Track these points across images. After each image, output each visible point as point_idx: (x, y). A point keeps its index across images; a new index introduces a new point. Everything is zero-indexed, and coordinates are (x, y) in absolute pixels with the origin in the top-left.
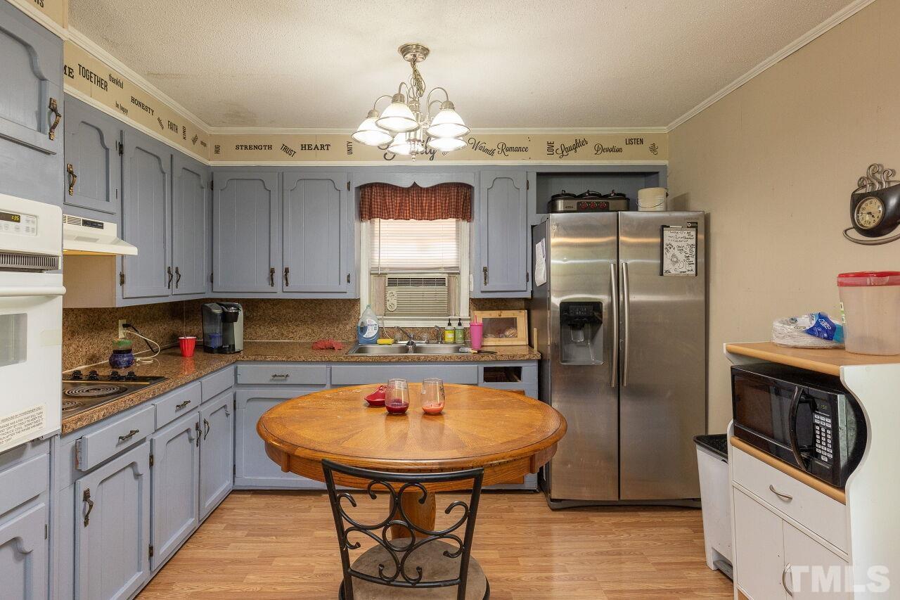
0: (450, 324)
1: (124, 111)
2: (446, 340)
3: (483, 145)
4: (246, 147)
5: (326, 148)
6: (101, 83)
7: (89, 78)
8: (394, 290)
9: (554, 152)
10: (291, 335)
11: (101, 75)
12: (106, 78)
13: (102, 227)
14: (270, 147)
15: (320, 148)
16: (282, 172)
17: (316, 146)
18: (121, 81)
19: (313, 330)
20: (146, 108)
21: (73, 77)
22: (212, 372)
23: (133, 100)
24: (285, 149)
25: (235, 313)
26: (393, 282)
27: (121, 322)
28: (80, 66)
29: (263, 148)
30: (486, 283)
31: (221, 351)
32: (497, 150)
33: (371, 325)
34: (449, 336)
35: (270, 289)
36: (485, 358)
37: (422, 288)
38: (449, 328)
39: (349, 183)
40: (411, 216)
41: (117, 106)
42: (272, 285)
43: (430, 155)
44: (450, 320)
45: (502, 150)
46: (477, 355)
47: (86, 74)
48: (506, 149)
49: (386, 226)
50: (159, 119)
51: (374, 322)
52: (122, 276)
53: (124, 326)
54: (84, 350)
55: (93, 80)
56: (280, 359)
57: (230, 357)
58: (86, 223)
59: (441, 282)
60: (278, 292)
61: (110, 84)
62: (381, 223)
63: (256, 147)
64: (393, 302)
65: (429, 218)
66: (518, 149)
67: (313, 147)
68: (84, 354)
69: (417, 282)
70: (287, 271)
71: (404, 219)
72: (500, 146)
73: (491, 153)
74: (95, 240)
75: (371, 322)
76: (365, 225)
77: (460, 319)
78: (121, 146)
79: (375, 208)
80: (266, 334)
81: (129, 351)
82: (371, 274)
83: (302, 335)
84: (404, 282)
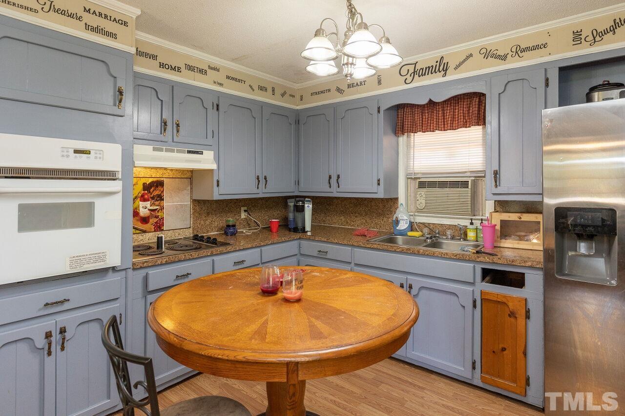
0: (472, 224)
1: (221, 85)
2: (468, 238)
3: (495, 53)
4: (316, 93)
5: (363, 83)
6: (202, 71)
7: (193, 70)
8: (423, 191)
9: (583, 40)
10: (353, 223)
11: (201, 67)
12: (206, 68)
13: (202, 154)
14: (329, 90)
15: (359, 85)
16: (334, 107)
17: (357, 84)
18: (218, 68)
19: (366, 221)
20: (239, 81)
21: (181, 72)
22: (271, 244)
23: (228, 77)
24: (339, 90)
25: (302, 205)
26: (422, 185)
27: (243, 209)
28: (186, 64)
29: (326, 92)
30: (496, 186)
31: (296, 230)
32: (511, 53)
33: (403, 220)
34: (471, 235)
35: (329, 190)
36: (481, 259)
37: (447, 190)
38: (471, 227)
39: (379, 108)
40: (435, 128)
41: (215, 82)
42: (330, 187)
43: (443, 73)
44: (472, 220)
45: (516, 52)
46: (476, 255)
47: (190, 68)
48: (520, 51)
49: (420, 139)
50: (250, 86)
51: (405, 218)
52: (218, 182)
53: (245, 211)
54: (216, 223)
55: (195, 71)
56: (323, 239)
57: (298, 235)
58: (189, 152)
59: (465, 184)
60: (334, 192)
61: (209, 71)
62: (415, 137)
63: (322, 92)
64: (422, 202)
65: (453, 128)
66: (537, 47)
67: (355, 85)
68: (216, 225)
69: (443, 185)
70: (338, 177)
71: (431, 131)
72: (514, 50)
73: (504, 58)
74: (199, 162)
75: (403, 217)
76: (402, 139)
77: (482, 220)
78: (218, 106)
79: (405, 124)
80: (337, 221)
81: (234, 226)
82: (408, 178)
83: (358, 224)
84: (432, 185)
